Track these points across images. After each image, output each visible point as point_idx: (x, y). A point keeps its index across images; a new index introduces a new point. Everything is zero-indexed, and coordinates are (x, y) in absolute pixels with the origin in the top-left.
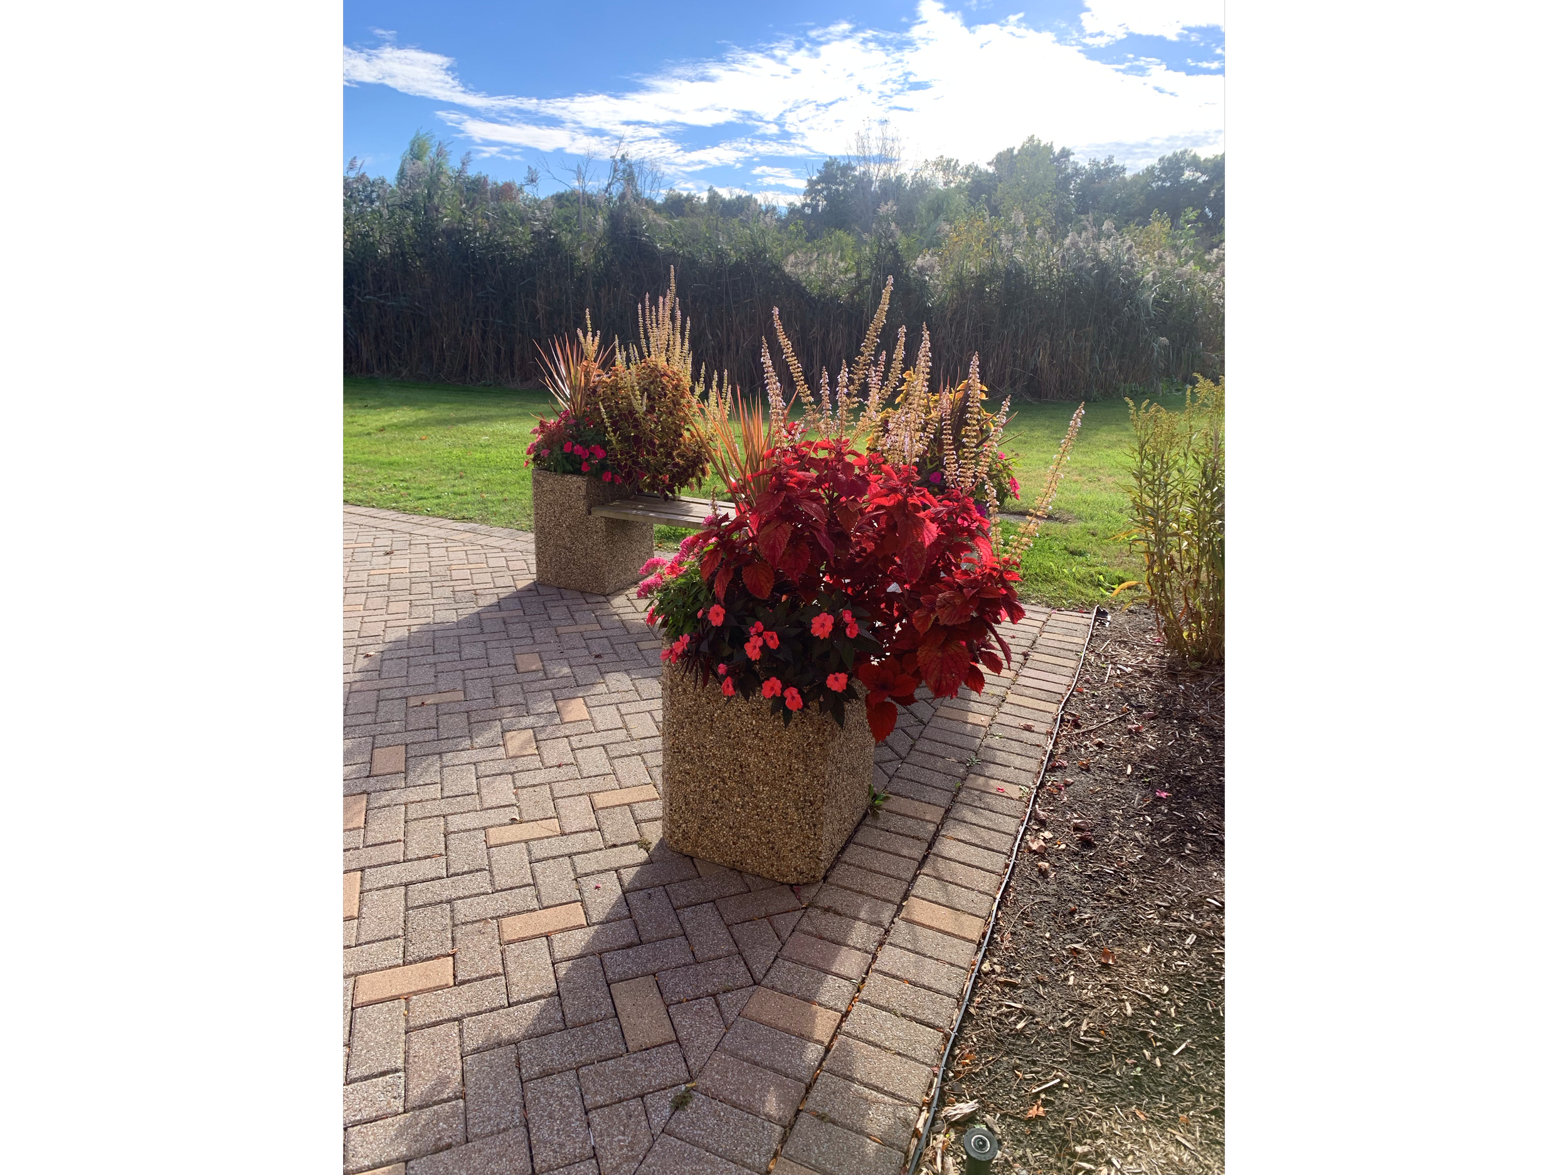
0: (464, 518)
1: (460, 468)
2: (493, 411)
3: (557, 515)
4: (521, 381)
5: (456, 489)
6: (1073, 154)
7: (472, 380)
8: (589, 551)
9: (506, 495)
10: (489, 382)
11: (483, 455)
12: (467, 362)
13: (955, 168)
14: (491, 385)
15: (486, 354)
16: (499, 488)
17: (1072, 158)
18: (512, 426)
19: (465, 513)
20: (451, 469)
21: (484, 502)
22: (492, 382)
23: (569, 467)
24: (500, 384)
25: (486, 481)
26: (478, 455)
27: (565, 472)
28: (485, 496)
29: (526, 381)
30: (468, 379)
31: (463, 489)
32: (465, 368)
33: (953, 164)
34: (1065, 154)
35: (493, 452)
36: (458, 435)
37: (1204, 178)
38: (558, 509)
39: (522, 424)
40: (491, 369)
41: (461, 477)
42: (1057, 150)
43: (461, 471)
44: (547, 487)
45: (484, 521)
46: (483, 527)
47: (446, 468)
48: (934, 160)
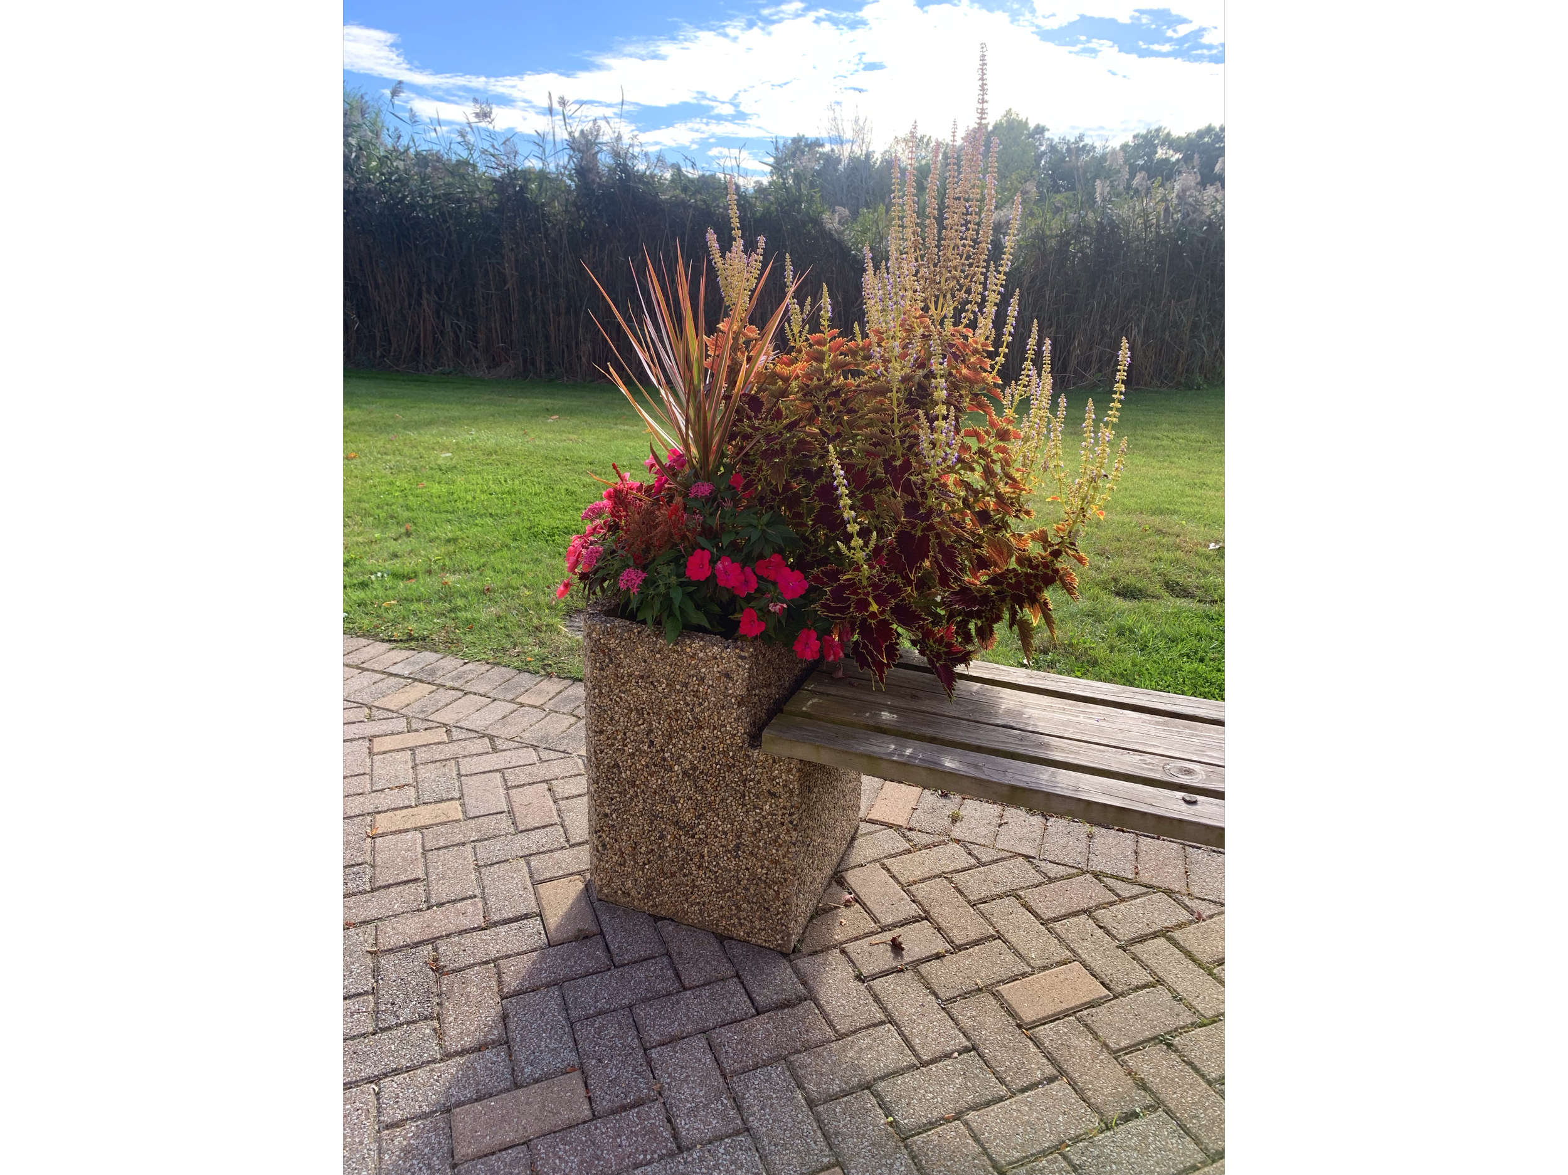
0: (411, 638)
1: (407, 514)
2: (456, 411)
3: (658, 742)
4: (489, 368)
5: (396, 565)
6: (1048, 130)
7: (426, 367)
8: (746, 839)
9: (490, 579)
10: (447, 369)
11: (444, 488)
12: (419, 344)
13: (928, 144)
14: (450, 373)
15: (442, 333)
16: (474, 560)
17: (1047, 135)
18: (484, 435)
19: (412, 626)
20: (392, 517)
21: (447, 594)
22: (451, 369)
23: (698, 618)
24: (462, 372)
25: (449, 541)
26: (435, 489)
27: (690, 629)
28: (451, 579)
29: (495, 367)
30: (421, 366)
31: (409, 564)
32: (417, 351)
33: (925, 140)
34: (1040, 130)
35: (460, 480)
36: (406, 450)
37: (1178, 156)
38: (659, 726)
39: (498, 430)
40: (450, 351)
41: (408, 534)
42: (1032, 125)
43: (409, 520)
44: (630, 666)
45: (451, 645)
46: (450, 663)
47: (383, 515)
48: (904, 136)
